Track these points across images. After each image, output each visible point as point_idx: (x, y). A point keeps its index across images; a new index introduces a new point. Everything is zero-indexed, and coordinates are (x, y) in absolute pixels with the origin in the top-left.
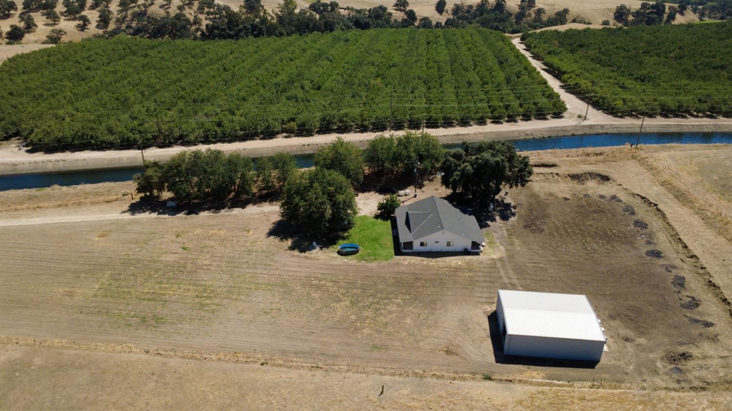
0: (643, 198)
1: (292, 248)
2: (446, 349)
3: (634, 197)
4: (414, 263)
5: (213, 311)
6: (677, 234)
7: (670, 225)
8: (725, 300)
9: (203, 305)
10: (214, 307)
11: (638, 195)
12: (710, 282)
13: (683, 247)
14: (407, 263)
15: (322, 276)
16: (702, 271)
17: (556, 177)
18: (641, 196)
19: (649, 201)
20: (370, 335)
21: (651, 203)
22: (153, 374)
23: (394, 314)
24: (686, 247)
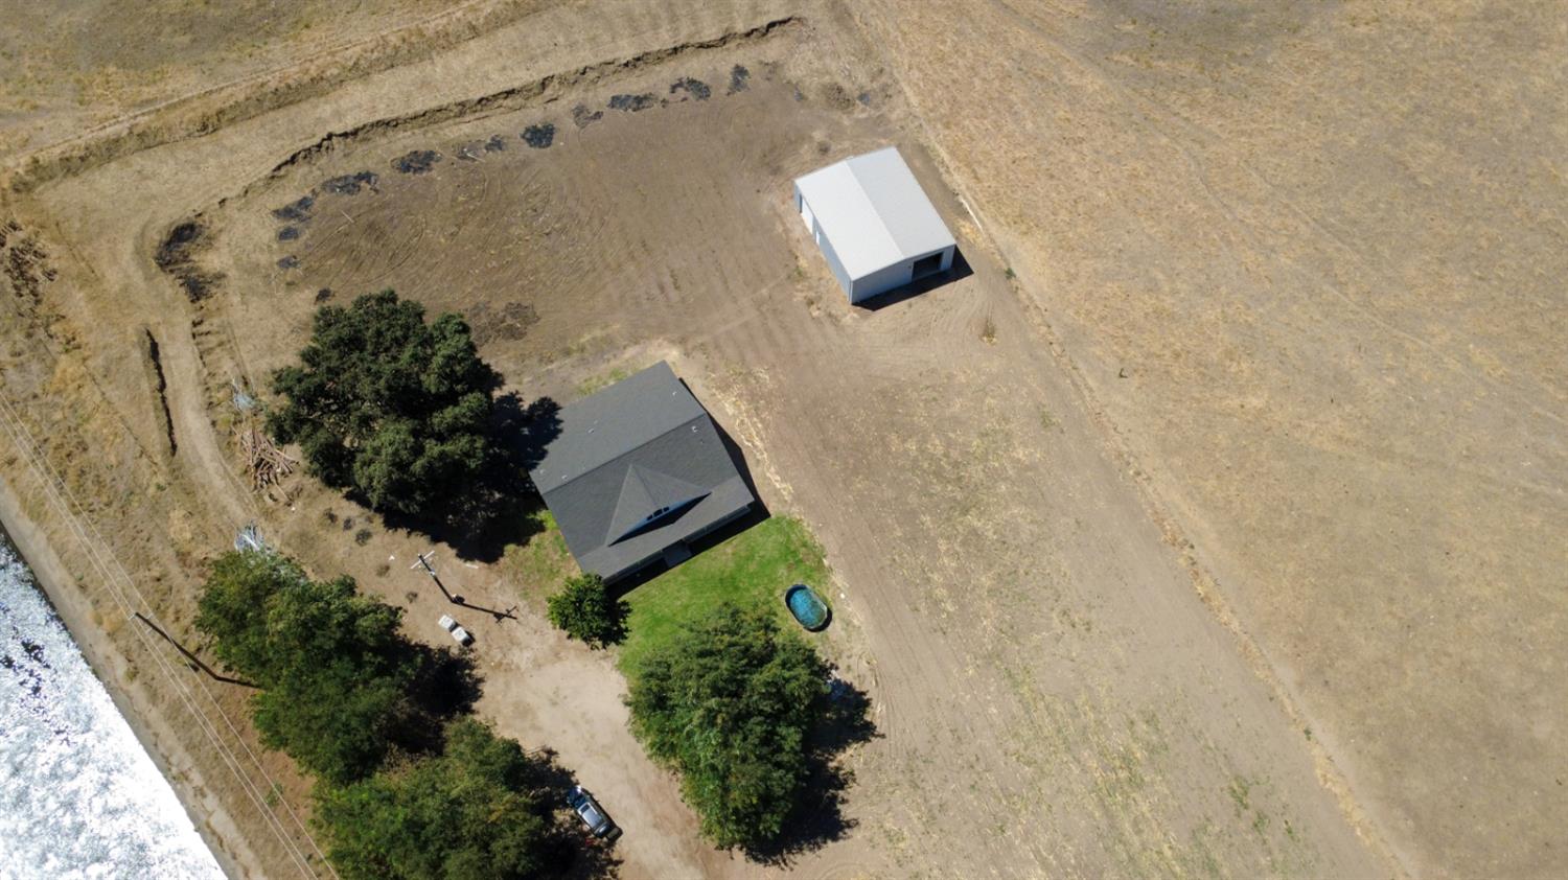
0: (293, 160)
1: (865, 732)
2: (985, 339)
3: (281, 177)
4: (777, 473)
5: (1151, 720)
6: (462, 104)
7: (424, 115)
8: (675, 50)
9: (1151, 750)
10: (1142, 727)
11: (279, 168)
12: (626, 65)
13: (506, 98)
14: (784, 485)
15: (922, 606)
16: (591, 75)
17: (203, 328)
18: (286, 163)
19: (309, 149)
20: (1024, 444)
21: (319, 146)
22: (1327, 682)
23: (952, 435)
24: (509, 93)
